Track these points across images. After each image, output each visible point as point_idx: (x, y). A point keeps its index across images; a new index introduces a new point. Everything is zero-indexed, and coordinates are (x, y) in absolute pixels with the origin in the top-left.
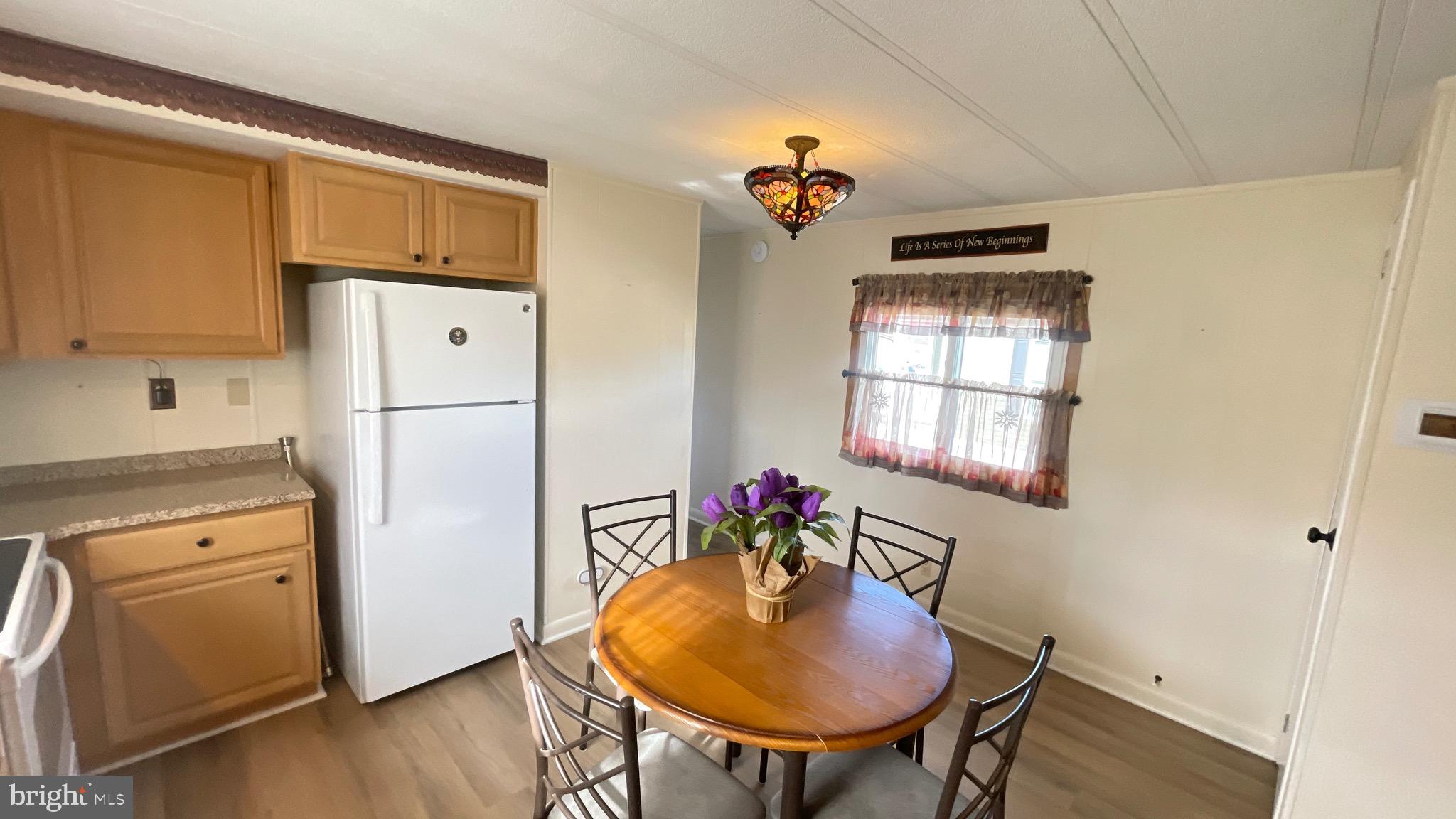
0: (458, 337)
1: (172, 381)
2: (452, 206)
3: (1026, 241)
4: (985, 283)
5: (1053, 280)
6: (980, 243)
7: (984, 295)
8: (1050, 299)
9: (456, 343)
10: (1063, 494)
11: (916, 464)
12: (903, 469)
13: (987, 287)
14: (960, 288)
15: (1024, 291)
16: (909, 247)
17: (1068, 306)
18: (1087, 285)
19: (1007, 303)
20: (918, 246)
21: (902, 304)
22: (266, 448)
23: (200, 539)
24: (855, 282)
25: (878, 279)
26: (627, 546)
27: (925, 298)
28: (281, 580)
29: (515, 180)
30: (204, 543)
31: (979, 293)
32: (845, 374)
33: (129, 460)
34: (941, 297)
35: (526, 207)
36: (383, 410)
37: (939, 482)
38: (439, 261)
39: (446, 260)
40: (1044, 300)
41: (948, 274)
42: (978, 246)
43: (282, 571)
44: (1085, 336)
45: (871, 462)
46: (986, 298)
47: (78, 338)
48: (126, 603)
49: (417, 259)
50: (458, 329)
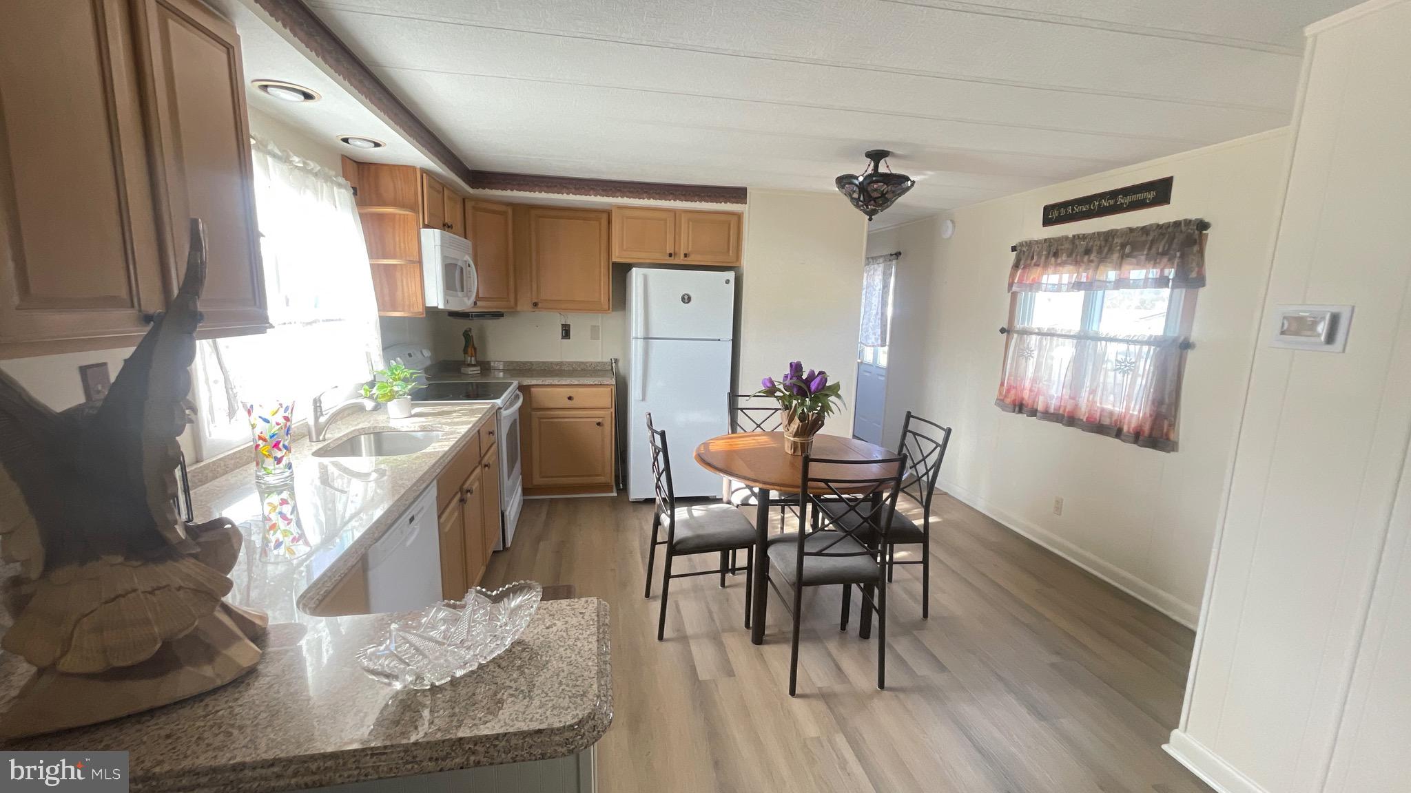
0: (686, 299)
1: (569, 325)
2: (691, 223)
3: (1150, 196)
4: (1113, 238)
5: (1170, 230)
6: (1112, 202)
7: (1111, 250)
8: (1166, 249)
9: (684, 302)
10: (1172, 436)
11: (1052, 410)
12: (1038, 414)
13: (1115, 242)
14: (1092, 246)
15: (1144, 243)
16: (1056, 214)
17: (1178, 254)
18: (1204, 232)
19: (1129, 256)
20: (1063, 211)
21: (1046, 266)
22: (604, 364)
23: (568, 396)
24: (1014, 249)
25: (1029, 244)
26: (757, 424)
27: (1064, 257)
28: (599, 424)
29: (725, 202)
30: (570, 398)
31: (1106, 250)
32: (1003, 331)
33: (552, 363)
34: (1077, 256)
35: (736, 218)
36: (645, 339)
37: (1063, 424)
38: (682, 256)
39: (686, 255)
40: (1160, 250)
41: (1084, 235)
42: (1110, 206)
43: (599, 420)
44: (1200, 281)
45: (1017, 409)
46: (1112, 254)
47: (536, 301)
48: (542, 420)
49: (670, 255)
50: (686, 294)
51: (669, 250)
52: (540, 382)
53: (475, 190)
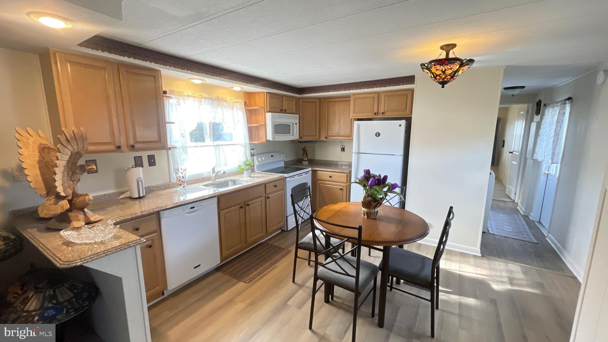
0: (378, 135)
1: (344, 146)
2: (386, 97)
9: (376, 136)
28: (341, 189)
30: (330, 177)
36: (358, 154)
38: (381, 114)
39: (383, 113)
43: (341, 187)
47: (326, 136)
48: (321, 185)
49: (375, 114)
50: (377, 132)
51: (375, 111)
52: (320, 169)
53: (301, 95)
